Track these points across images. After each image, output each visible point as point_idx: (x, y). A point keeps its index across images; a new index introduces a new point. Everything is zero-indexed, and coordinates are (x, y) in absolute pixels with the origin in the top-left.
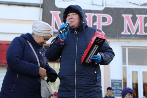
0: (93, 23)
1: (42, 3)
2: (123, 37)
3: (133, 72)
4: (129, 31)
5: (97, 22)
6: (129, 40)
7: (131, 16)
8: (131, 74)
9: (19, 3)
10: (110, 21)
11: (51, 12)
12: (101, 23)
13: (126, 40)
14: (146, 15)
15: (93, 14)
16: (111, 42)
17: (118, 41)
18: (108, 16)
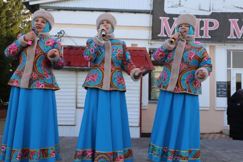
0: (200, 28)
1: (152, 9)
2: (229, 41)
3: (237, 74)
4: (235, 35)
5: (204, 27)
6: (235, 44)
7: (238, 20)
8: (235, 76)
9: (130, 10)
10: (217, 25)
11: (160, 18)
12: (208, 27)
13: (232, 44)
15: (201, 19)
16: (217, 46)
17: (224, 44)
18: (215, 21)
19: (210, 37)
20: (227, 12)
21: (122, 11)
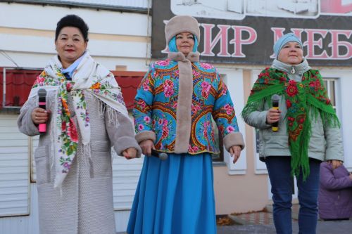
0: (229, 41)
1: (150, 7)
5: (235, 40)
7: (284, 29)
10: (253, 37)
11: (165, 22)
12: (241, 40)
14: (304, 28)
15: (229, 27)
16: (254, 71)
18: (250, 30)
19: (244, 56)
20: (268, 15)
21: (98, 8)
